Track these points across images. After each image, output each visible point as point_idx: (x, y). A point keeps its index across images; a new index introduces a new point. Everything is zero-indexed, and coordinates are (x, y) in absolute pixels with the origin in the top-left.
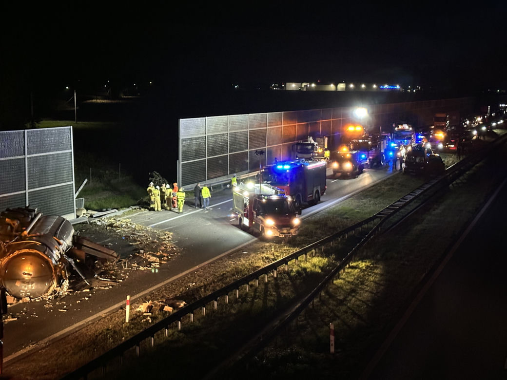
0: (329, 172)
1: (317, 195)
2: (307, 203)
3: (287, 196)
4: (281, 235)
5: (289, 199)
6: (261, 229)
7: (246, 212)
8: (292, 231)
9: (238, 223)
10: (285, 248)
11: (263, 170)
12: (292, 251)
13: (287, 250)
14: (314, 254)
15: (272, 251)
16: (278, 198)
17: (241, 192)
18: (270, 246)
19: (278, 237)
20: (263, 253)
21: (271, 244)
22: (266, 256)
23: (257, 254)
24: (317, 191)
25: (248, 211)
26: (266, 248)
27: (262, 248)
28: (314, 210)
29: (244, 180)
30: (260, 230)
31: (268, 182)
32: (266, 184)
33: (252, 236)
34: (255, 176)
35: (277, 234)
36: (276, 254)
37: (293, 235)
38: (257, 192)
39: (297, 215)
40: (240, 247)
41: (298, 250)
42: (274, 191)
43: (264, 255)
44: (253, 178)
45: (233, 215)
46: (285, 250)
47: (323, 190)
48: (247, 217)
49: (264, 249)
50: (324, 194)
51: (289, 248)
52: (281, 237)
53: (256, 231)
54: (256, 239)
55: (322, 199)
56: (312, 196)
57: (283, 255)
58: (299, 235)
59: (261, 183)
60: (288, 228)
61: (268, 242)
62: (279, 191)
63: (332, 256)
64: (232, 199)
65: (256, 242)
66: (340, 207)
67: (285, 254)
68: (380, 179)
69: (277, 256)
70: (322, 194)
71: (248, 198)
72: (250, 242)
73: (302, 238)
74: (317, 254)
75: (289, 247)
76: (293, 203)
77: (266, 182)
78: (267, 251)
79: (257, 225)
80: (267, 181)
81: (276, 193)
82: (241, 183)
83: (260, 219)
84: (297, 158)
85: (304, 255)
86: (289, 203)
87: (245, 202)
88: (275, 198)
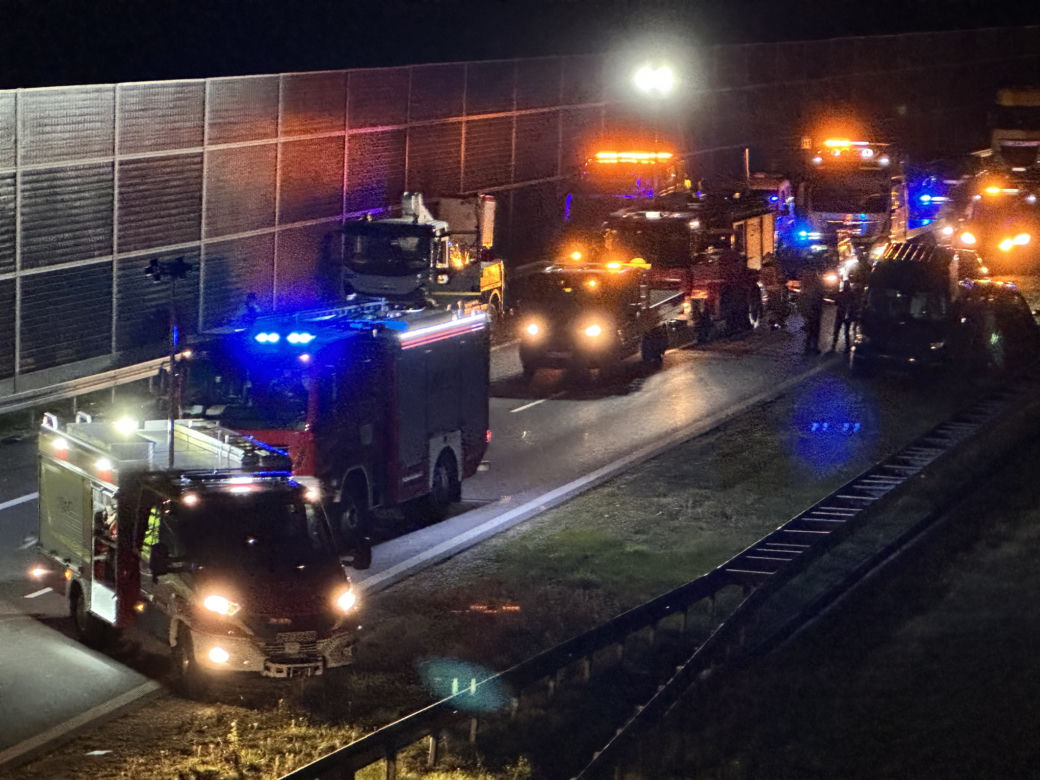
0: (505, 364)
1: (443, 471)
2: (399, 516)
3: (301, 481)
4: (274, 667)
5: (313, 492)
6: (177, 639)
7: (101, 558)
8: (327, 647)
9: (62, 607)
10: (293, 730)
11: (188, 354)
12: (323, 746)
13: (303, 738)
14: (430, 760)
15: (227, 742)
16: (257, 489)
17: (82, 456)
18: (221, 721)
19: (256, 675)
20: (187, 752)
21: (226, 709)
22: (201, 769)
23: (158, 759)
24: (447, 455)
25: (111, 550)
26: (201, 732)
27: (181, 730)
29: (92, 402)
30: (173, 643)
31: (210, 412)
32: (200, 423)
33: (138, 676)
34: (146, 380)
35: (254, 662)
36: (247, 757)
37: (332, 664)
38: (156, 460)
39: (350, 572)
40: (73, 724)
41: (355, 736)
42: (237, 455)
43: (192, 761)
44: (138, 388)
45: (38, 572)
46: (290, 740)
47: (476, 450)
48: (105, 575)
49: (190, 735)
50: (481, 468)
51: (312, 731)
52: (272, 674)
53: (152, 647)
54: (151, 686)
55: (468, 494)
56: (423, 480)
57: (282, 763)
58: (358, 667)
59: (175, 417)
60: (310, 634)
61: (211, 702)
62: (263, 453)
63: (515, 764)
64: (35, 495)
65: (148, 701)
66: (558, 529)
67: (290, 757)
68: (742, 399)
69: (254, 768)
70: (471, 471)
71: (115, 489)
72: (122, 701)
73: (378, 679)
74: (448, 759)
75: (312, 723)
76: (326, 506)
77: (198, 409)
78: (205, 745)
79: (156, 618)
80: (207, 406)
81: (250, 465)
82: (81, 414)
83: (172, 589)
84: (351, 297)
85: (383, 764)
86: (310, 512)
87: (98, 506)
88: (242, 485)
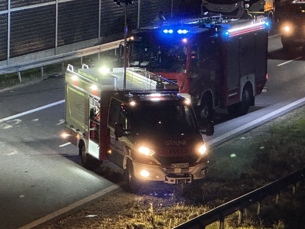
0: (274, 45)
1: (247, 94)
2: (225, 111)
3: (183, 95)
4: (170, 179)
5: (188, 101)
6: (127, 166)
7: (93, 129)
8: (193, 170)
9: (76, 151)
10: (178, 207)
11: (132, 38)
12: (192, 214)
13: (182, 211)
14: (239, 222)
15: (148, 212)
16: (163, 99)
17: (85, 83)
18: (146, 202)
19: (162, 182)
20: (131, 217)
21: (147, 197)
22: (137, 224)
23: (118, 220)
24: (248, 85)
25: (97, 126)
26: (137, 208)
27: (128, 206)
28: (241, 125)
29: (88, 60)
30: (125, 168)
31: (142, 64)
32: (137, 69)
33: (107, 181)
34: (114, 49)
35: (160, 176)
36: (157, 219)
37: (195, 178)
38: (117, 85)
39: (204, 136)
40: (81, 202)
41: (205, 210)
42: (154, 84)
43: (133, 220)
44: (109, 54)
45: (65, 135)
46: (177, 211)
47: (261, 82)
48: (95, 139)
49: (132, 209)
50: (263, 91)
51: (186, 208)
52: (169, 182)
53: (116, 168)
54: (115, 187)
55: (257, 103)
56: (237, 96)
57: (173, 222)
58: (208, 179)
59: (126, 66)
60: (186, 165)
61: (141, 195)
62: (166, 83)
63: (277, 224)
64: (64, 101)
65: (114, 193)
66: (298, 118)
67: (176, 220)
69: (160, 224)
70: (259, 91)
71: (99, 99)
72: (100, 194)
73: (215, 185)
74: (246, 221)
75: (186, 204)
76: (194, 107)
77: (137, 63)
78: (139, 213)
79: (117, 157)
80: (141, 62)
81: (160, 88)
82: (84, 65)
83: (124, 143)
84: (206, 13)
85: (218, 223)
86: (186, 109)
87: (91, 106)
88: (156, 97)
